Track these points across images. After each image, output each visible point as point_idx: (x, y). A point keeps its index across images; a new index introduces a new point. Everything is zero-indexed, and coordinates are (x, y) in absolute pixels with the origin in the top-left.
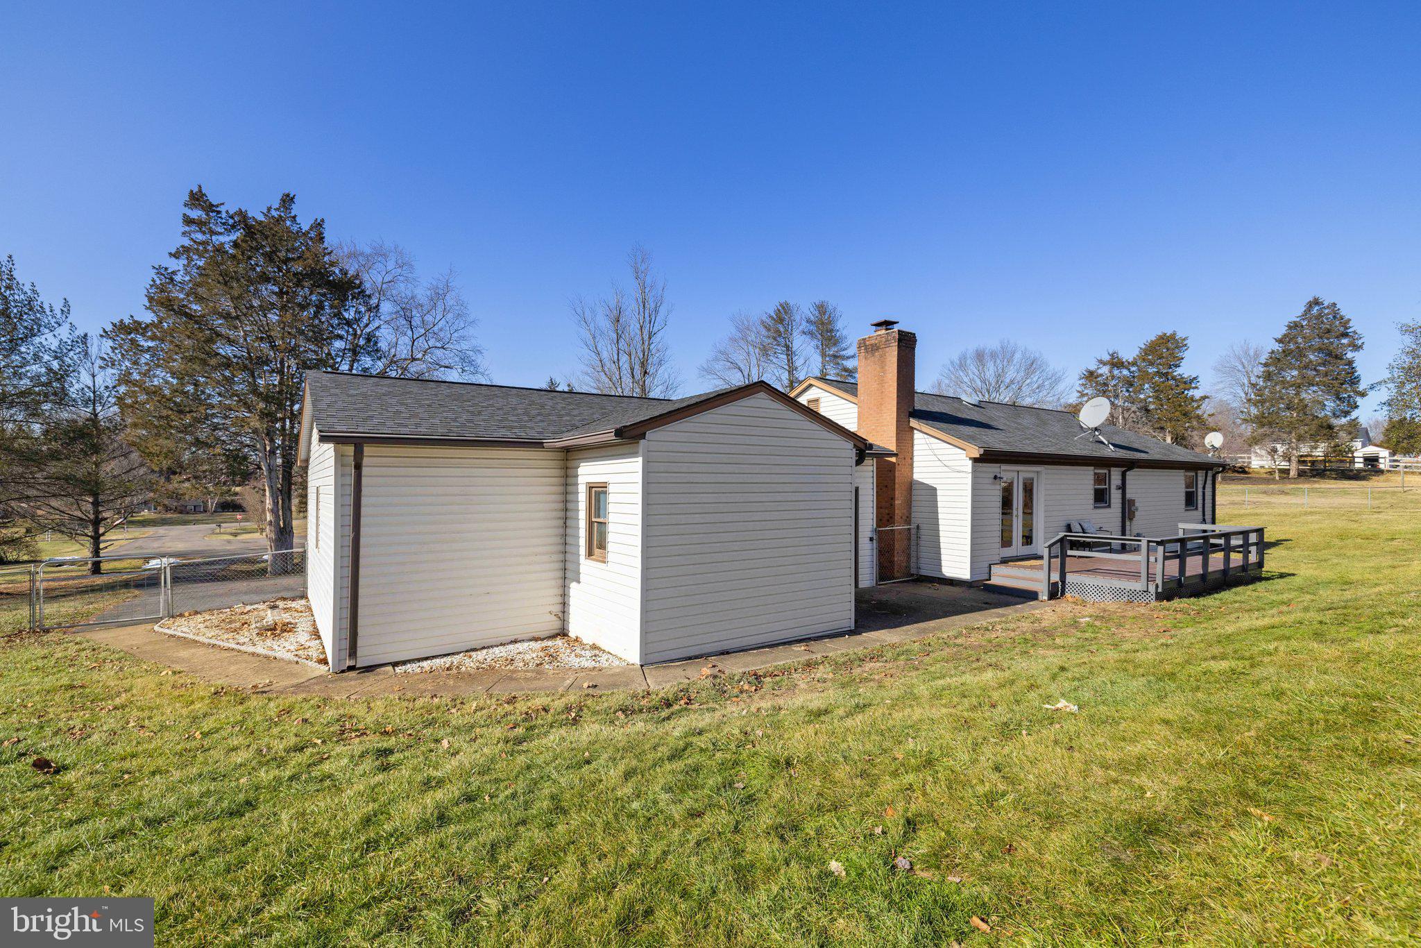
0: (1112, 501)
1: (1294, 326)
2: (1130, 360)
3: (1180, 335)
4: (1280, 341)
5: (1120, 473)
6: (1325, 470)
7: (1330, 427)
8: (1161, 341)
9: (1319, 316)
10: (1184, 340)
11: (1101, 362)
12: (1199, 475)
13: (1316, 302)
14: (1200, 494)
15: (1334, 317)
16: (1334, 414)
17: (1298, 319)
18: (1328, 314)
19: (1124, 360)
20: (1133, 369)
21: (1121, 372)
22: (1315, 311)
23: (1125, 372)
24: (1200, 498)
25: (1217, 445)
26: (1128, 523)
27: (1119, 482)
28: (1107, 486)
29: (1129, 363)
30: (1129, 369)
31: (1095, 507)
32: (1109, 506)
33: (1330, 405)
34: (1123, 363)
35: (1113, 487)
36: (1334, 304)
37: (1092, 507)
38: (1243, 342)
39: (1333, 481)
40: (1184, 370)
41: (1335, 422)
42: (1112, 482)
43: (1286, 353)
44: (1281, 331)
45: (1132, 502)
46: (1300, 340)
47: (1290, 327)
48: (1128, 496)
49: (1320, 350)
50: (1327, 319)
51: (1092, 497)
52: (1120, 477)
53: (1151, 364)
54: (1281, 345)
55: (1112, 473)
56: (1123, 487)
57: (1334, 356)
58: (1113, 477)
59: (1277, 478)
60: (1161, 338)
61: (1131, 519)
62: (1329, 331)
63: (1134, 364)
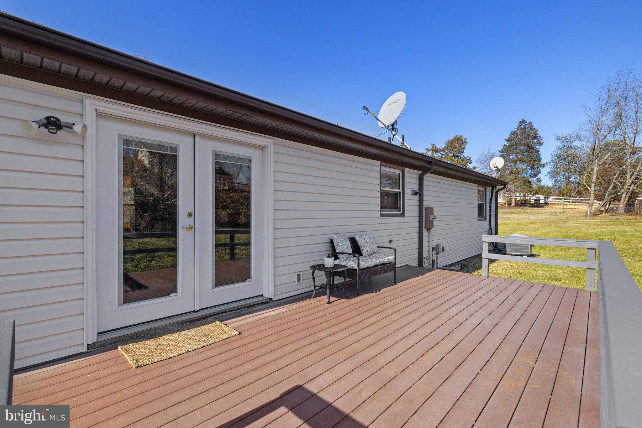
0: (407, 208)
1: (513, 133)
2: (441, 148)
3: (463, 137)
4: (508, 140)
5: (417, 177)
6: (525, 203)
7: (529, 182)
8: (455, 140)
9: (524, 128)
10: (465, 139)
11: (428, 150)
12: (487, 190)
13: (523, 121)
14: (488, 207)
15: (531, 129)
16: (531, 176)
17: (515, 130)
18: (528, 127)
19: (438, 148)
20: (443, 153)
21: (437, 155)
22: (523, 126)
23: (439, 154)
24: (488, 210)
25: (500, 167)
26: (425, 234)
27: (416, 188)
28: (400, 190)
29: (441, 150)
30: (441, 153)
31: (382, 215)
32: (403, 214)
33: (530, 171)
34: (438, 150)
35: (408, 192)
36: (531, 123)
37: (378, 214)
38: (488, 149)
39: (529, 208)
40: (466, 154)
41: (531, 179)
42: (407, 185)
43: (510, 146)
44: (507, 136)
45: (430, 211)
46: (516, 140)
47: (512, 134)
48: (426, 204)
49: (525, 145)
50: (528, 130)
51: (377, 201)
52: (417, 181)
53: (451, 151)
54: (508, 142)
55: (407, 174)
56: (419, 193)
57: (530, 147)
58: (407, 180)
59: (506, 206)
60: (455, 138)
61: (429, 230)
62: (528, 135)
63: (443, 150)
